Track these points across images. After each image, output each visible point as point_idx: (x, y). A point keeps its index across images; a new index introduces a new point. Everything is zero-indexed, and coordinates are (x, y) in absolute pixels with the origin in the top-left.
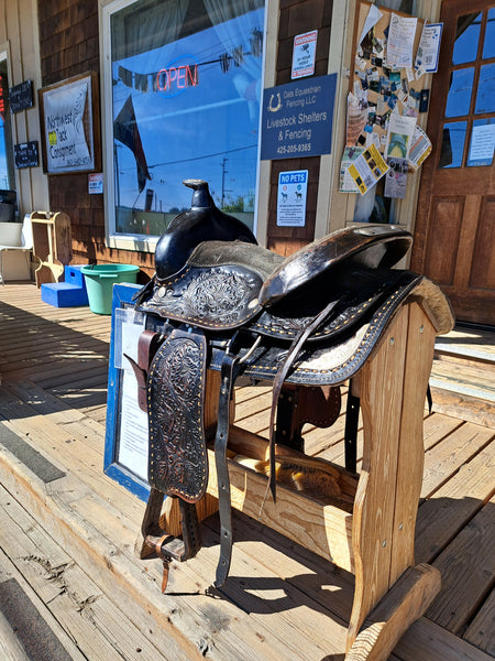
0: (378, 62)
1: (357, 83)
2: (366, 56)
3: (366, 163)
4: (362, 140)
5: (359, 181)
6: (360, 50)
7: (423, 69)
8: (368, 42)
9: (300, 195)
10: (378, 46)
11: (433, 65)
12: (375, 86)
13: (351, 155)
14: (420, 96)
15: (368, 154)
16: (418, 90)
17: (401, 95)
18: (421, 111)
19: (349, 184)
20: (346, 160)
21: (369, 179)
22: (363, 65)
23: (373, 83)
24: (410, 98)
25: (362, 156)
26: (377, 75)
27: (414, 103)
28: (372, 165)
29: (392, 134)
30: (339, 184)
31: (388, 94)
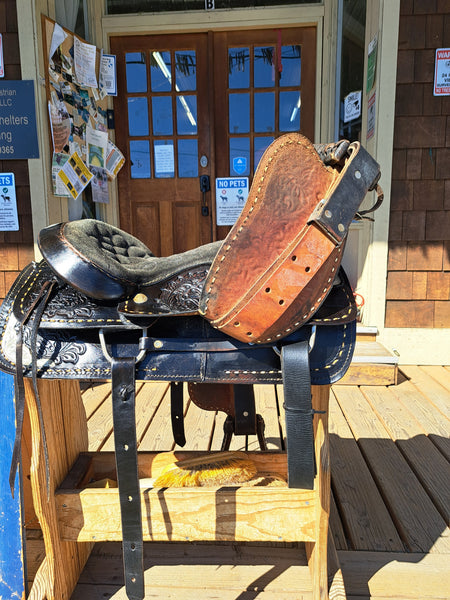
0: (69, 78)
1: (53, 94)
2: (58, 69)
3: (72, 170)
4: (67, 149)
5: (70, 186)
6: (52, 63)
7: (106, 91)
8: (57, 57)
9: (8, 198)
10: (66, 62)
11: (113, 90)
12: (69, 99)
13: (58, 161)
14: (106, 114)
15: (73, 162)
16: (104, 109)
17: (92, 112)
18: (109, 128)
19: (62, 189)
20: (55, 166)
21: (78, 184)
22: (56, 77)
23: (67, 96)
24: (99, 114)
25: (68, 163)
26: (69, 89)
27: (102, 120)
28: (78, 172)
29: (90, 145)
30: (53, 189)
31: (81, 108)
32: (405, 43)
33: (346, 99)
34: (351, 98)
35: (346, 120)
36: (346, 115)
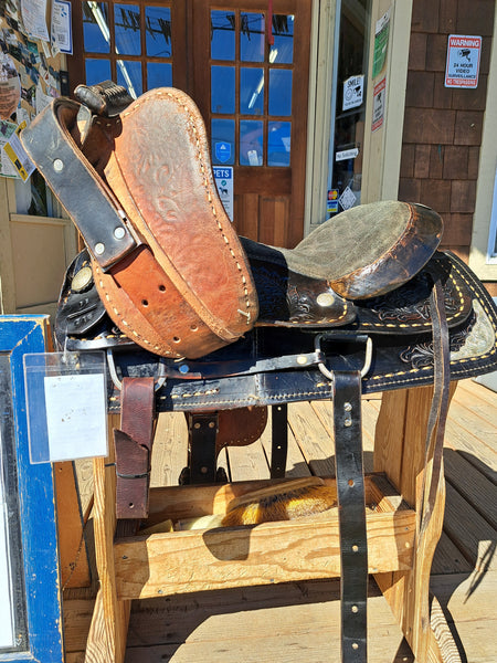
0: (14, 25)
4: (14, 117)
5: (18, 165)
7: (58, 46)
10: (11, 3)
11: (67, 46)
12: (15, 52)
13: (3, 131)
14: (59, 76)
16: (57, 70)
17: (42, 71)
18: (62, 95)
19: (8, 167)
23: (12, 47)
24: (51, 77)
25: (15, 135)
26: (14, 39)
27: (53, 82)
31: (29, 66)
32: (418, 24)
33: (346, 83)
34: (352, 83)
35: (345, 108)
36: (345, 101)
